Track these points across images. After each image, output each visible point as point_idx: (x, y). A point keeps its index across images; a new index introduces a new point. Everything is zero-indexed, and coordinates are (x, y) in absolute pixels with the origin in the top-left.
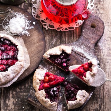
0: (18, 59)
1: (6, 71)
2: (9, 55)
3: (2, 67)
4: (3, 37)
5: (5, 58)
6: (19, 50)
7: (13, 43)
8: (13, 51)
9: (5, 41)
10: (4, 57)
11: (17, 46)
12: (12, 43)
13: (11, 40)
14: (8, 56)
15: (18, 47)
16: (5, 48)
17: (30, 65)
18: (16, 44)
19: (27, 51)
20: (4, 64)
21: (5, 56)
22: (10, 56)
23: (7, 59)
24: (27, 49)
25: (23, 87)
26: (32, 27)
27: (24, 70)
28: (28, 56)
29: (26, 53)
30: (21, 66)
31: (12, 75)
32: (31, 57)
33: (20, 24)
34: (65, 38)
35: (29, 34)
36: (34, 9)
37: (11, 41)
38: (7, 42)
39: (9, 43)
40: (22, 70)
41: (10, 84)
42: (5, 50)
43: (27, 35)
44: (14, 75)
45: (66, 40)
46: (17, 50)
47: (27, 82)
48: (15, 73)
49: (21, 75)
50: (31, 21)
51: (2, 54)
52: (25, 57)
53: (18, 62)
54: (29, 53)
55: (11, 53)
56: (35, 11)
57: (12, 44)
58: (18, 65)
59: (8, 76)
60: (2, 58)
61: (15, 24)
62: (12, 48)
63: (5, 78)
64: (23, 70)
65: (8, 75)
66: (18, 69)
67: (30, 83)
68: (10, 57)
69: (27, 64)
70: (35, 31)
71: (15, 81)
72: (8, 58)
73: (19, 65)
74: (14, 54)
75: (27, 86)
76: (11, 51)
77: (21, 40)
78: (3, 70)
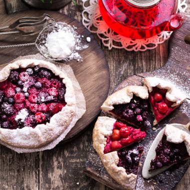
0: (66, 101)
1: (47, 123)
2: (50, 95)
3: (39, 116)
4: (38, 66)
5: (43, 100)
6: (66, 86)
7: (56, 75)
8: (57, 89)
9: (42, 71)
10: (41, 98)
11: (62, 79)
12: (54, 74)
13: (51, 69)
14: (49, 98)
15: (64, 81)
16: (42, 84)
17: (85, 111)
18: (61, 77)
19: (80, 88)
20: (43, 112)
21: (43, 98)
22: (52, 97)
23: (47, 103)
24: (80, 84)
25: (75, 149)
26: (86, 47)
27: (77, 119)
28: (81, 96)
29: (79, 91)
30: (72, 114)
31: (57, 130)
32: (86, 98)
33: (65, 41)
34: (142, 63)
35: (80, 57)
36: (86, 15)
37: (53, 71)
38: (46, 73)
39: (49, 74)
40: (73, 120)
41: (55, 145)
42: (42, 86)
43: (78, 60)
44: (61, 128)
45: (142, 66)
46: (64, 86)
47: (82, 141)
48: (63, 125)
49: (72, 129)
50: (83, 36)
51: (38, 94)
52: (77, 98)
53: (66, 106)
54: (84, 91)
55: (53, 92)
56: (88, 19)
57: (53, 76)
58: (66, 111)
59: (51, 132)
60: (37, 101)
61: (57, 42)
62: (55, 84)
63: (46, 134)
64: (75, 120)
65: (52, 130)
66: (67, 118)
67: (87, 141)
68: (53, 99)
69: (82, 110)
70: (91, 52)
71: (62, 139)
72: (48, 101)
73: (69, 111)
74: (59, 93)
75: (82, 146)
76: (53, 88)
77: (69, 69)
78: (41, 121)
